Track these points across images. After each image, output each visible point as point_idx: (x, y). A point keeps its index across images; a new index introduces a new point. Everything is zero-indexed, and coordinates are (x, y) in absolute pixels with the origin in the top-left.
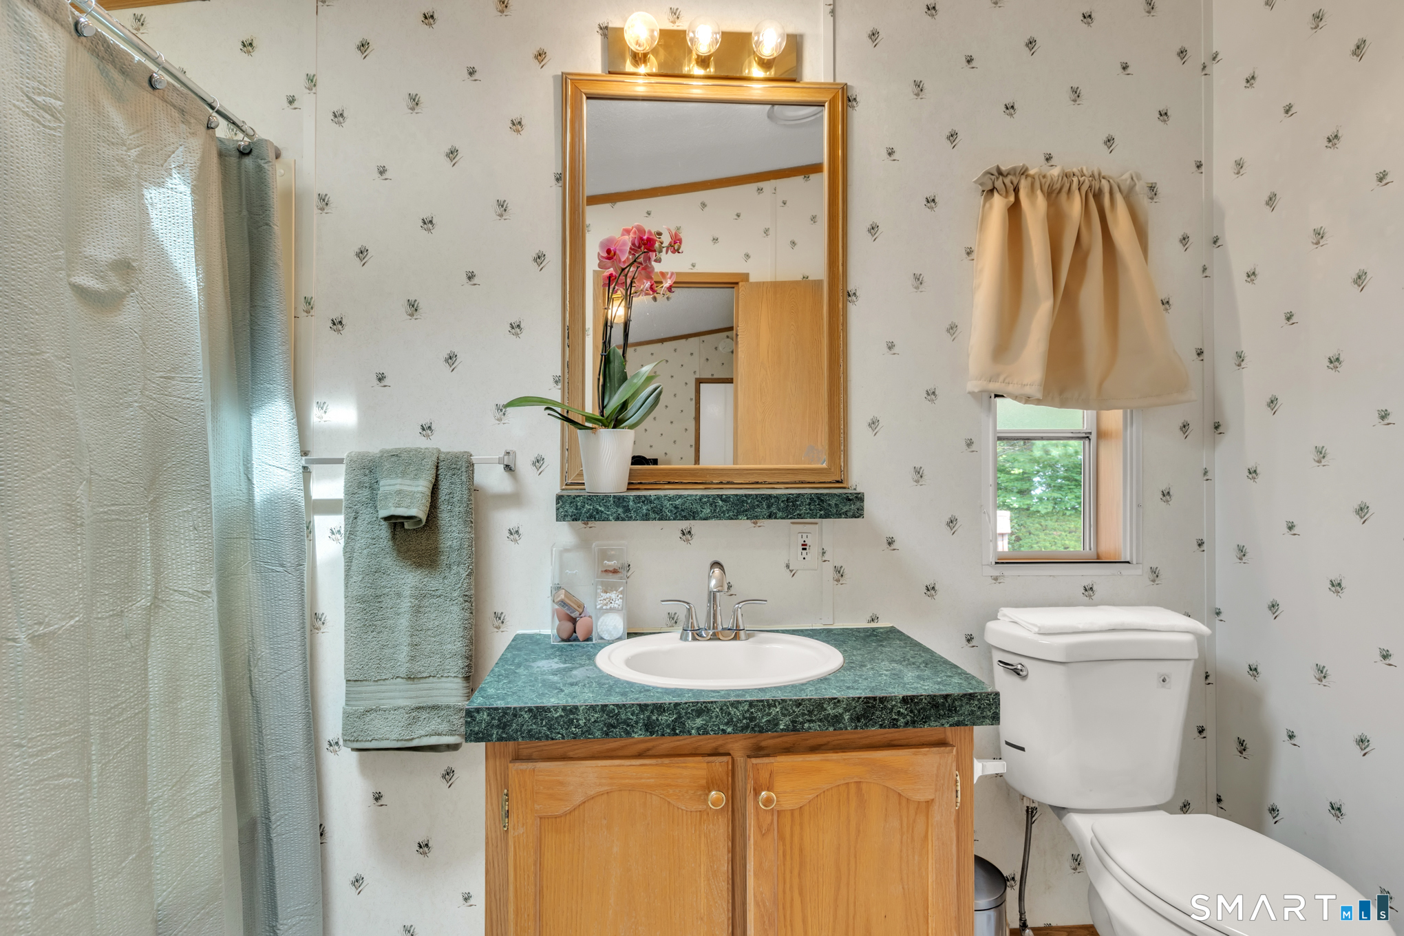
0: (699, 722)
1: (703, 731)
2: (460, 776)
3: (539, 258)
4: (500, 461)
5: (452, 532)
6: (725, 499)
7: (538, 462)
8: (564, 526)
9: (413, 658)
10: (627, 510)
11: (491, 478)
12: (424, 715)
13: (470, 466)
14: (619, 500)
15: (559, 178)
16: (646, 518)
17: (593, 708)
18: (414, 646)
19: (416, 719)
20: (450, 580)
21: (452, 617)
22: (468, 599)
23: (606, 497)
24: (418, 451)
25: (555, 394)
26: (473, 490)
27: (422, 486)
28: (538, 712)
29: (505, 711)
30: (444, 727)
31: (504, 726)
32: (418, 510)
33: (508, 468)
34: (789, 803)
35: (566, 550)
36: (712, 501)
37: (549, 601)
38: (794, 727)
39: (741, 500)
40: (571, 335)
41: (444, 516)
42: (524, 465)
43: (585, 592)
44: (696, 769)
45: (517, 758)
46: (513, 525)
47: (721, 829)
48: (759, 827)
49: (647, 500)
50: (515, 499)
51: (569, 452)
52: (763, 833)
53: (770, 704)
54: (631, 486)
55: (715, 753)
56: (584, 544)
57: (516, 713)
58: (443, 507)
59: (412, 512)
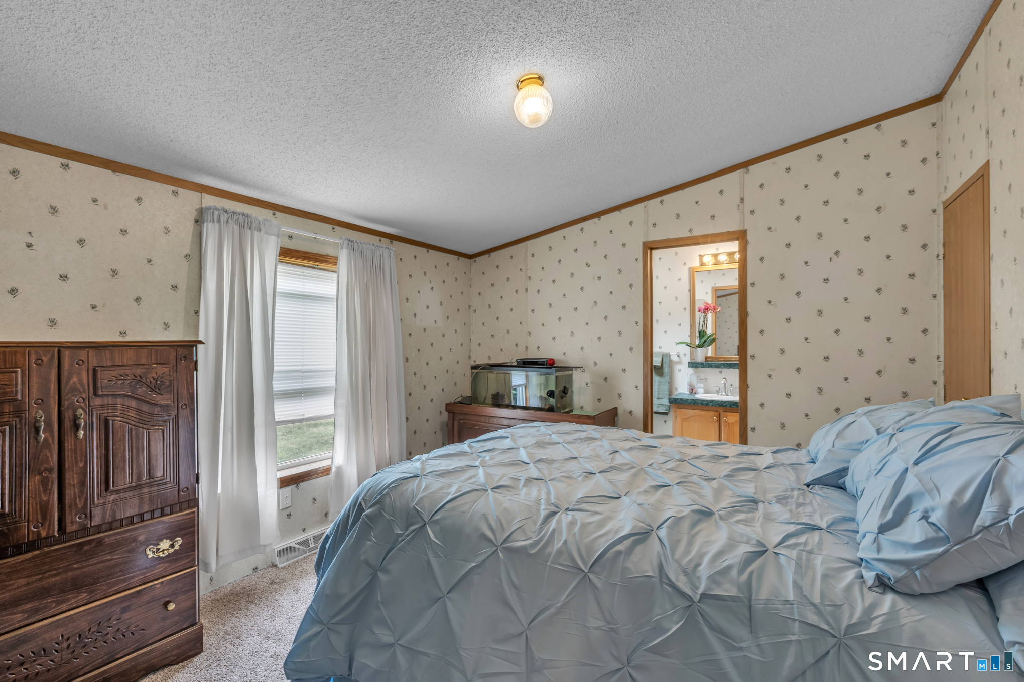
0: (711, 404)
1: (712, 405)
2: (668, 422)
3: (685, 309)
4: (676, 354)
5: (666, 369)
6: (727, 364)
7: (685, 354)
8: (690, 368)
9: (658, 394)
10: (704, 365)
11: (674, 358)
12: (660, 406)
13: (670, 355)
14: (702, 363)
15: (689, 291)
16: (708, 367)
17: (691, 399)
18: (658, 392)
19: (659, 407)
20: (666, 379)
21: (666, 387)
22: (669, 383)
23: (699, 363)
24: (658, 352)
25: (688, 340)
26: (670, 360)
27: (660, 359)
28: (681, 399)
29: (676, 398)
30: (664, 409)
31: (675, 401)
32: (659, 364)
33: (678, 356)
34: (730, 421)
35: (691, 374)
36: (724, 364)
37: (686, 384)
38: (731, 406)
39: (731, 364)
40: (692, 326)
41: (664, 366)
42: (681, 355)
43: (695, 383)
44: (712, 413)
45: (678, 408)
46: (679, 369)
47: (717, 425)
48: (724, 425)
49: (708, 363)
50: (679, 363)
51: (692, 353)
52: (725, 426)
53: (726, 402)
54: (706, 360)
55: (716, 411)
56: (695, 372)
57: (677, 399)
58: (664, 364)
59: (658, 365)
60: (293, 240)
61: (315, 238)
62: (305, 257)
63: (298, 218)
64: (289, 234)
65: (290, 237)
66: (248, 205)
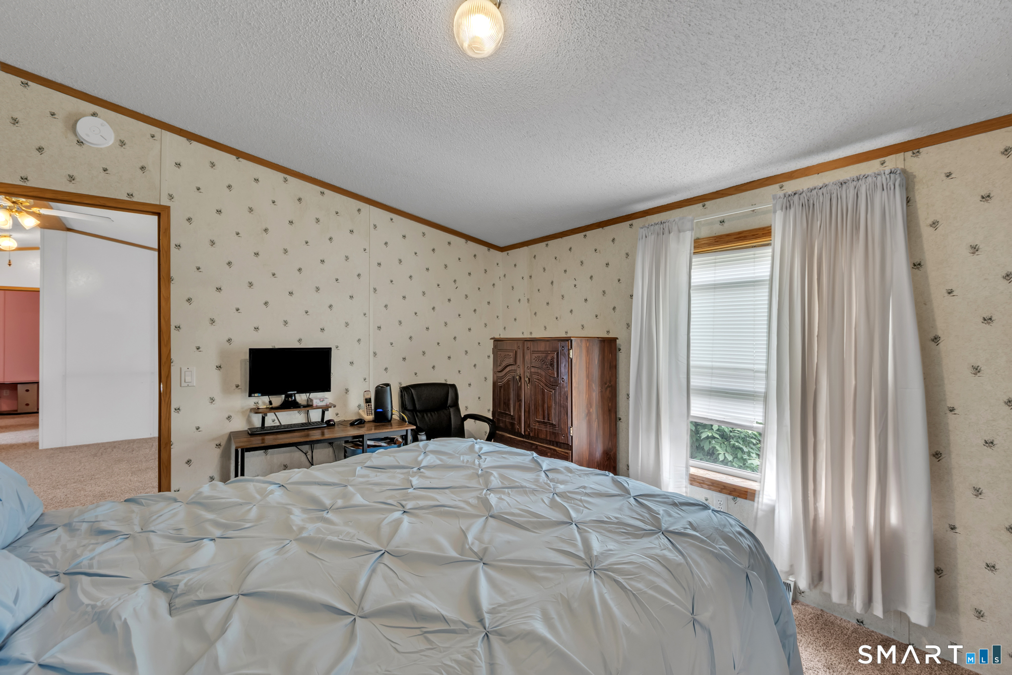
60: (726, 224)
61: (753, 211)
62: (740, 237)
63: (729, 197)
64: (720, 219)
65: (722, 222)
66: (680, 209)
